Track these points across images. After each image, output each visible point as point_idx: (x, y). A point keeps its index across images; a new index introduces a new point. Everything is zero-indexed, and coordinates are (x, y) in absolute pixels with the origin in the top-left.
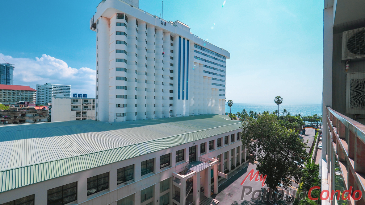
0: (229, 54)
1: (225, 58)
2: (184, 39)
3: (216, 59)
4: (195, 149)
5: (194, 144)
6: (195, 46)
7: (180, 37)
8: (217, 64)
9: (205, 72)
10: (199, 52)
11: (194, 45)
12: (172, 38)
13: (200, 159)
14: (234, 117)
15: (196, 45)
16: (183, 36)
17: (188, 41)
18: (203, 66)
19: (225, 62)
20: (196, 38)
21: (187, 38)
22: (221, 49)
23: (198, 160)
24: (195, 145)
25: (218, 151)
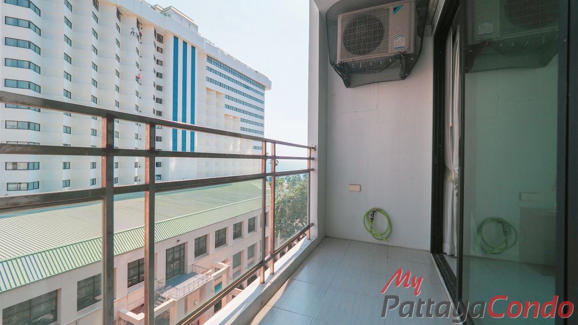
0: (270, 82)
1: (263, 87)
2: (185, 43)
3: (248, 88)
4: (182, 251)
5: (178, 241)
6: (208, 59)
7: (176, 39)
8: (250, 97)
9: (228, 107)
10: (216, 72)
11: (206, 57)
12: (160, 38)
13: (194, 268)
14: (280, 183)
15: (210, 59)
16: (182, 37)
17: (193, 48)
18: (224, 96)
19: (263, 94)
20: (210, 45)
21: (191, 42)
22: (256, 72)
23: (189, 270)
24: (180, 243)
25: (233, 246)
